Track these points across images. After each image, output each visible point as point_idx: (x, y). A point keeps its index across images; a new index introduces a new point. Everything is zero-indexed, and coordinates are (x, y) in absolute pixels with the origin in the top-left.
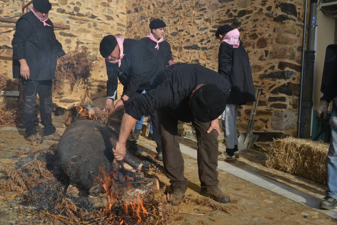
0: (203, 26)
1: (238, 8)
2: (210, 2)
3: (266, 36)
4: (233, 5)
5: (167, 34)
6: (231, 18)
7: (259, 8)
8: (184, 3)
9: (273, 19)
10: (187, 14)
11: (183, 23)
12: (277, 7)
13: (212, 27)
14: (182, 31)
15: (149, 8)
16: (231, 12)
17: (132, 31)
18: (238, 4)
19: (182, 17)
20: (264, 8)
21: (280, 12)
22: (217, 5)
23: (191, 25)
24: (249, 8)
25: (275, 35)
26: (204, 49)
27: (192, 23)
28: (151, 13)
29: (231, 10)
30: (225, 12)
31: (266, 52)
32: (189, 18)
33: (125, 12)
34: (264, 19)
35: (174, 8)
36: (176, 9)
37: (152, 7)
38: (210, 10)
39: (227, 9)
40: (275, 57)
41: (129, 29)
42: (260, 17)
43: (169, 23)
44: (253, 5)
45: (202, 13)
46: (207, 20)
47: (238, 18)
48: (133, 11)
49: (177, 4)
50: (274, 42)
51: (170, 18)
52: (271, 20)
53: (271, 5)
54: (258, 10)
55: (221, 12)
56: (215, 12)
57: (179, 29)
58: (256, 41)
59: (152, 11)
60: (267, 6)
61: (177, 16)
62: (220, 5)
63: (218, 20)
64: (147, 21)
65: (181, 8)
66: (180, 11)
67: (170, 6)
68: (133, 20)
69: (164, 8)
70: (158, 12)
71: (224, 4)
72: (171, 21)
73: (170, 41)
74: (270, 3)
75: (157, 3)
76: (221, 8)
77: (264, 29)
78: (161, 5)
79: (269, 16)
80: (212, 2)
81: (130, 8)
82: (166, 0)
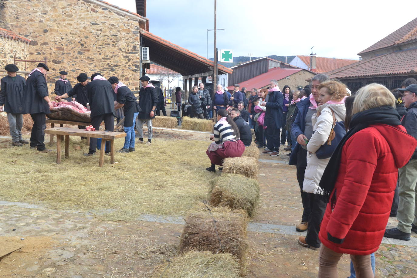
0: (93, 69)
3: (129, 76)
4: (110, 61)
8: (79, 56)
10: (82, 62)
11: (79, 66)
12: (133, 65)
13: (99, 70)
14: (79, 70)
15: (51, 54)
19: (78, 62)
20: (127, 65)
21: (135, 68)
22: (101, 60)
23: (85, 67)
24: (119, 64)
25: (133, 77)
30: (106, 64)
31: (130, 83)
32: (83, 64)
33: (28, 53)
34: (127, 70)
35: (72, 57)
36: (74, 58)
37: (53, 54)
40: (134, 85)
42: (126, 69)
43: (69, 65)
44: (121, 63)
45: (91, 62)
46: (95, 66)
48: (36, 53)
49: (74, 56)
50: (133, 79)
51: (69, 62)
52: (130, 70)
54: (124, 65)
56: (100, 63)
57: (77, 68)
58: (124, 78)
59: (53, 56)
60: (128, 64)
61: (75, 62)
62: (103, 60)
63: (102, 67)
64: (50, 61)
65: (77, 58)
66: (77, 59)
67: (69, 56)
68: (36, 59)
69: (63, 56)
70: (59, 57)
71: (105, 60)
72: (71, 64)
73: (70, 74)
74: (130, 63)
75: (58, 53)
76: (104, 62)
77: (127, 74)
78: (61, 54)
79: (130, 69)
80: (98, 58)
81: (33, 52)
82: (65, 52)
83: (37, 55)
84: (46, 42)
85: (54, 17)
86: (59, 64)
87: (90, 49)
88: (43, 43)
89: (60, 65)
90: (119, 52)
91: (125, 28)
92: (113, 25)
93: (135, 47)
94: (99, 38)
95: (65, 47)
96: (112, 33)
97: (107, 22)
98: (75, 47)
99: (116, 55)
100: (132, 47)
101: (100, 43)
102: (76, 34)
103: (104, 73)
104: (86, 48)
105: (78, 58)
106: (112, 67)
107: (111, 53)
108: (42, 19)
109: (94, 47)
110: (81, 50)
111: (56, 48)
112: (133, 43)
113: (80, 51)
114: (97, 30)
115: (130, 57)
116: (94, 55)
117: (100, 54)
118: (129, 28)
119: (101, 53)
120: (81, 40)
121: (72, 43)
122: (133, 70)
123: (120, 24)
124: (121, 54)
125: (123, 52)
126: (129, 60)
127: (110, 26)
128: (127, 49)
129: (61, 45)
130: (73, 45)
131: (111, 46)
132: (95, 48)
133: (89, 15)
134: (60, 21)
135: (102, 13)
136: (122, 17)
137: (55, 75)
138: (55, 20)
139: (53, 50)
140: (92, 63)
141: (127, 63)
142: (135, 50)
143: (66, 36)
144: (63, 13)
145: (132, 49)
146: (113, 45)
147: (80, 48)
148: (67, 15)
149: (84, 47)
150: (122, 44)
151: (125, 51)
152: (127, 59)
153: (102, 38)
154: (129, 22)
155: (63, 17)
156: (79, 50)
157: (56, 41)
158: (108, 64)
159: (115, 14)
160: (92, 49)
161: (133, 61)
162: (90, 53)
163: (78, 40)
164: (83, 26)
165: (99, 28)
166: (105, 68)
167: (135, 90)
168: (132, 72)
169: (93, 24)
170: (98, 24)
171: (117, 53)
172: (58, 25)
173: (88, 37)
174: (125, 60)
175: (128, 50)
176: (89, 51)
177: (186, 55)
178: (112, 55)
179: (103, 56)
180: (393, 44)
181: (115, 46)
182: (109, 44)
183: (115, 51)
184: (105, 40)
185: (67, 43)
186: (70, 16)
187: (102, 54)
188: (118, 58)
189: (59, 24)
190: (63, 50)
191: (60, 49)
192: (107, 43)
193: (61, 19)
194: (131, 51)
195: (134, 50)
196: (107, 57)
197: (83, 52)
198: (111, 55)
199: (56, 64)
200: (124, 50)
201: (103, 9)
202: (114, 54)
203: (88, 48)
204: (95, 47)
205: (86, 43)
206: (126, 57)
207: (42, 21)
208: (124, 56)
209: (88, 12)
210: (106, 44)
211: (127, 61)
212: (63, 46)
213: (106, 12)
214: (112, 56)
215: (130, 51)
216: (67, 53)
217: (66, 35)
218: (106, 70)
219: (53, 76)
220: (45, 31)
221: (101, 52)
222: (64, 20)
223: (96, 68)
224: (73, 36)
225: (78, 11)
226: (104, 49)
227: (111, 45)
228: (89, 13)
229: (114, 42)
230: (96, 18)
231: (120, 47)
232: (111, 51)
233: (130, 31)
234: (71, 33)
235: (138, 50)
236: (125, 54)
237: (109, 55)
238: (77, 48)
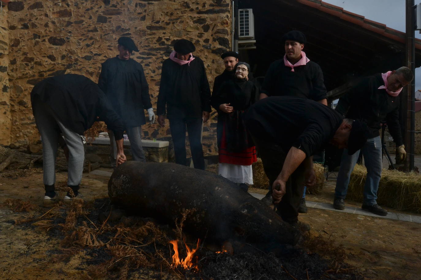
1: (171, 37)
2: (136, 28)
4: (164, 33)
5: (76, 57)
6: (163, 46)
7: (195, 39)
8: (100, 25)
9: (211, 51)
10: (105, 38)
11: (99, 47)
12: (214, 40)
14: (100, 55)
15: (46, 25)
16: (163, 40)
17: (20, 50)
18: (170, 33)
19: (98, 40)
21: (218, 46)
22: (145, 32)
23: (111, 50)
25: (214, 66)
27: (112, 48)
28: (50, 31)
29: (163, 38)
30: (156, 39)
32: (107, 42)
33: (7, 28)
34: (202, 50)
35: (86, 29)
36: (89, 31)
37: (50, 25)
38: (136, 36)
39: (158, 37)
41: (14, 48)
43: (80, 45)
44: (188, 36)
47: (171, 47)
48: (20, 27)
49: (90, 26)
51: (80, 39)
52: (208, 52)
53: (208, 38)
55: (151, 39)
56: (143, 38)
57: (94, 53)
59: (51, 30)
60: (204, 38)
61: (91, 38)
62: (149, 32)
63: (147, 46)
64: (44, 40)
65: (95, 30)
66: (95, 33)
67: (80, 27)
68: (20, 38)
69: (70, 28)
70: (61, 31)
71: (154, 31)
72: (83, 44)
73: (82, 66)
74: (206, 35)
75: (59, 22)
76: (150, 35)
78: (65, 24)
79: (207, 48)
80: (138, 28)
81: (15, 23)
82: (73, 19)
83: (23, 30)
84: (38, 1)
86: (61, 45)
87: (123, 9)
88: (34, 4)
89: (64, 47)
95: (72, 8)
98: (92, 8)
99: (177, 19)
103: (150, 60)
104: (115, 8)
105: (97, 31)
106: (168, 45)
110: (103, 12)
111: (57, 12)
113: (102, 14)
115: (208, 22)
116: (131, 22)
117: (143, 18)
119: (145, 16)
122: (214, 52)
124: (188, 14)
125: (192, 10)
126: (206, 28)
128: (202, 3)
129: (66, 6)
137: (53, 70)
139: (52, 16)
141: (200, 35)
145: (212, 2)
147: (102, 9)
149: (111, 5)
151: (197, 8)
152: (202, 25)
158: (160, 39)
160: (126, 9)
161: (215, 29)
162: (121, 17)
166: (152, 49)
171: (181, 15)
174: (198, 29)
175: (204, 6)
176: (119, 13)
178: (169, 20)
179: (148, 22)
183: (175, 10)
187: (147, 17)
188: (181, 25)
190: (69, 14)
191: (63, 13)
194: (211, 8)
195: (217, 6)
196: (157, 25)
197: (107, 17)
198: (167, 19)
199: (55, 47)
200: (194, 7)
202: (173, 17)
203: (118, 6)
206: (200, 21)
208: (195, 19)
211: (202, 31)
212: (70, 8)
214: (168, 22)
215: (207, 7)
216: (76, 22)
218: (154, 52)
221: (144, 14)
226: (151, 7)
232: (166, 11)
235: (228, 5)
236: (197, 15)
237: (163, 19)
238: (96, 9)
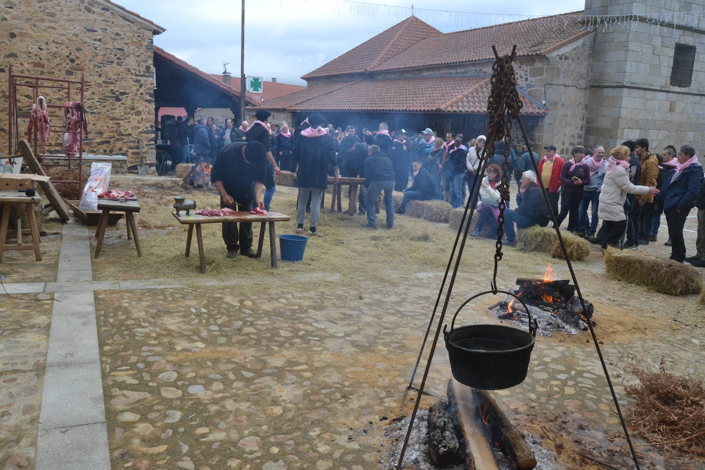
3: (141, 109)
4: (115, 87)
12: (146, 94)
20: (138, 93)
24: (128, 91)
25: (147, 110)
26: (91, 113)
30: (109, 90)
31: (142, 119)
34: (139, 100)
37: (25, 72)
40: (148, 122)
42: (136, 98)
44: (130, 90)
46: (93, 93)
49: (60, 76)
50: (146, 113)
52: (143, 101)
54: (134, 93)
55: (106, 90)
56: (100, 89)
57: (65, 96)
58: (134, 111)
60: (140, 92)
62: (104, 85)
63: (103, 94)
64: (21, 83)
67: (51, 76)
71: (108, 85)
72: (55, 89)
73: (55, 104)
74: (142, 90)
75: (34, 70)
76: (105, 87)
77: (139, 105)
78: (39, 73)
79: (142, 98)
80: (97, 82)
82: (45, 70)
84: (13, 52)
85: (26, 13)
87: (85, 67)
88: (9, 54)
90: (127, 74)
91: (135, 40)
92: (117, 34)
93: (148, 68)
94: (97, 51)
95: (45, 62)
96: (118, 46)
97: (109, 30)
98: (61, 64)
99: (123, 78)
100: (145, 67)
101: (99, 59)
102: (62, 44)
103: (106, 104)
104: (79, 66)
106: (117, 95)
107: (116, 74)
108: (5, 16)
109: (90, 64)
110: (70, 68)
111: (31, 63)
112: (145, 61)
114: (95, 40)
115: (142, 82)
116: (91, 77)
117: (100, 76)
118: (140, 41)
120: (70, 53)
121: (55, 57)
122: (146, 101)
123: (128, 34)
124: (129, 76)
125: (132, 74)
126: (141, 86)
127: (113, 36)
128: (138, 70)
129: (39, 59)
130: (58, 61)
131: (115, 65)
132: (92, 67)
133: (82, 16)
134: (37, 21)
135: (103, 15)
136: (130, 24)
137: (30, 106)
138: (28, 20)
139: (26, 65)
140: (88, 89)
141: (138, 90)
142: (149, 72)
143: (47, 46)
144: (42, 9)
145: (144, 70)
146: (118, 64)
147: (70, 65)
148: (48, 13)
149: (76, 63)
150: (131, 62)
151: (135, 73)
152: (139, 84)
153: (102, 52)
154: (140, 32)
155: (41, 15)
156: (67, 68)
157: (30, 53)
158: (112, 90)
159: (120, 18)
160: (87, 68)
161: (146, 87)
162: (84, 73)
163: (66, 52)
164: (73, 32)
165: (98, 37)
166: (107, 97)
167: (149, 129)
168: (145, 103)
169: (88, 30)
170: (96, 31)
171: (125, 76)
172: (34, 28)
173: (81, 50)
174: (136, 86)
175: (139, 72)
176: (82, 70)
177: (207, 81)
179: (103, 78)
180: (363, 70)
181: (121, 65)
182: (113, 62)
183: (121, 72)
184: (107, 56)
185: (48, 56)
186: (53, 15)
187: (103, 75)
188: (125, 82)
189: (35, 26)
190: (43, 66)
191: (37, 65)
192: (109, 60)
193: (39, 18)
194: (144, 73)
195: (147, 73)
196: (110, 81)
197: (74, 71)
198: (115, 77)
199: (31, 89)
200: (133, 72)
201: (103, 9)
202: (120, 77)
203: (82, 66)
204: (93, 64)
205: (77, 58)
206: (137, 81)
207: (6, 19)
208: (134, 80)
209: (81, 11)
210: (108, 62)
211: (138, 87)
212: (42, 61)
213: (107, 13)
214: (117, 79)
215: (142, 73)
216: (48, 72)
217: (47, 43)
218: (108, 99)
219: (27, 106)
220: (13, 36)
221: (100, 73)
222: (43, 21)
223: (94, 96)
224: (57, 46)
225: (65, 9)
226: (105, 68)
227: (115, 63)
228: (82, 13)
229: (119, 59)
230: (92, 22)
231: (128, 67)
233: (141, 45)
234: (54, 41)
235: (153, 73)
236: (135, 77)
237: (113, 77)
238: (64, 65)
